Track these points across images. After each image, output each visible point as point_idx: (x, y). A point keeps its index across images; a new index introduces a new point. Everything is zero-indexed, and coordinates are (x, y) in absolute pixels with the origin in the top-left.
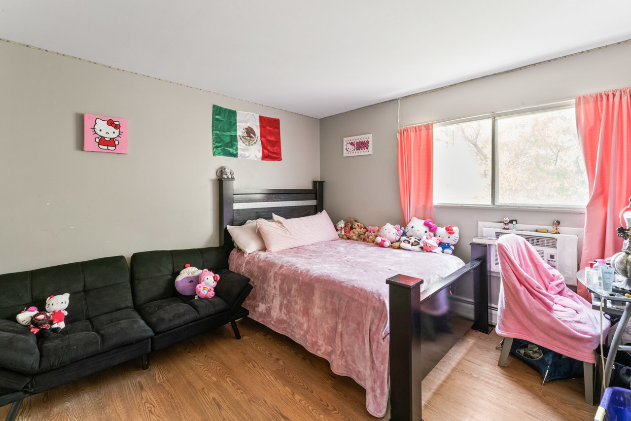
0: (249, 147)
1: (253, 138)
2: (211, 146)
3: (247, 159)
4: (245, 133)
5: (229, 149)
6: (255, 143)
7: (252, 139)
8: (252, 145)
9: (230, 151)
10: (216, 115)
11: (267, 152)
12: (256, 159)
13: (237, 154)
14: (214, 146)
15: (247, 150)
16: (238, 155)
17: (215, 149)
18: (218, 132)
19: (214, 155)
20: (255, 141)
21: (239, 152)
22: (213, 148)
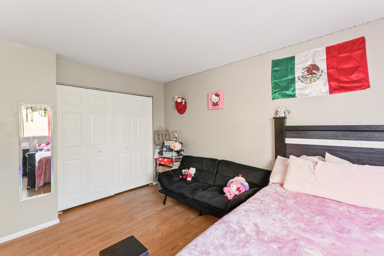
0: (310, 85)
1: (315, 74)
2: (271, 93)
3: (308, 96)
4: (306, 72)
5: (285, 92)
6: (318, 78)
7: (315, 76)
8: (314, 81)
9: (286, 93)
10: (274, 67)
11: (337, 84)
12: (321, 94)
13: (295, 94)
14: (273, 92)
15: (307, 88)
16: (297, 95)
17: (273, 95)
18: (276, 81)
19: (273, 99)
20: (318, 76)
21: (297, 92)
22: (272, 94)
